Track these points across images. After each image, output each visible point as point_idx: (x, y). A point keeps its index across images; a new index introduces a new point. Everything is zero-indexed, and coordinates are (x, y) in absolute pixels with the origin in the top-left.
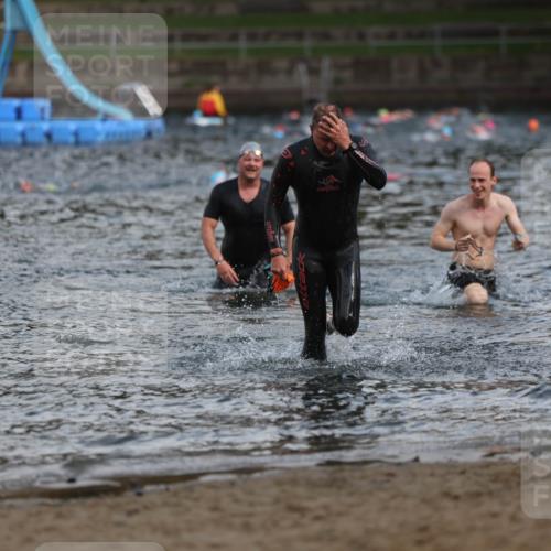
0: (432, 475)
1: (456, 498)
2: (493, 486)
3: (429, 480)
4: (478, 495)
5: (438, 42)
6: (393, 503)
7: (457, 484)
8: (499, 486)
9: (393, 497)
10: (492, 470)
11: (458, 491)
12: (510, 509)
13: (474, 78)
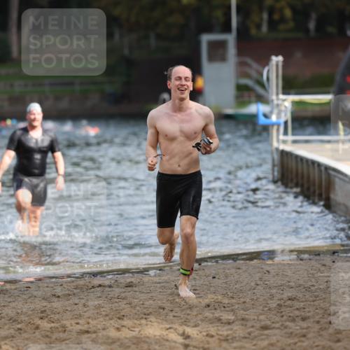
0: (47, 287)
1: (59, 297)
2: (75, 291)
3: (46, 289)
4: (69, 295)
5: (47, 89)
6: (29, 300)
7: (59, 291)
8: (78, 291)
9: (30, 297)
10: (74, 284)
11: (59, 294)
12: (83, 301)
13: (64, 104)
